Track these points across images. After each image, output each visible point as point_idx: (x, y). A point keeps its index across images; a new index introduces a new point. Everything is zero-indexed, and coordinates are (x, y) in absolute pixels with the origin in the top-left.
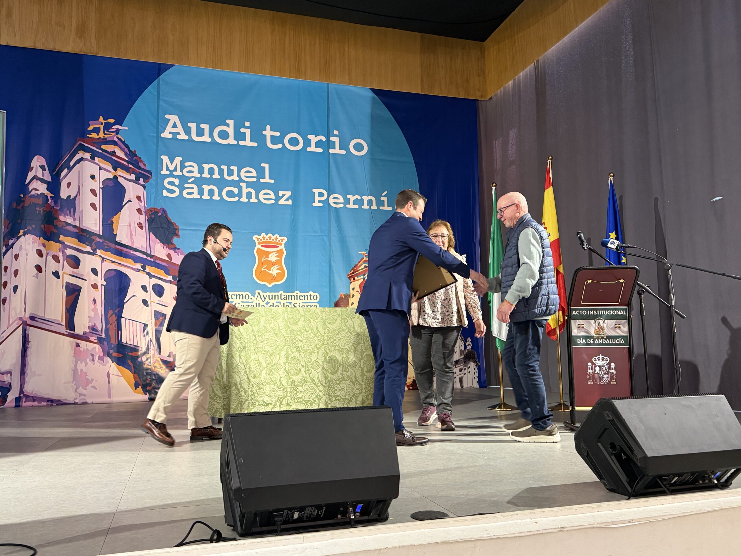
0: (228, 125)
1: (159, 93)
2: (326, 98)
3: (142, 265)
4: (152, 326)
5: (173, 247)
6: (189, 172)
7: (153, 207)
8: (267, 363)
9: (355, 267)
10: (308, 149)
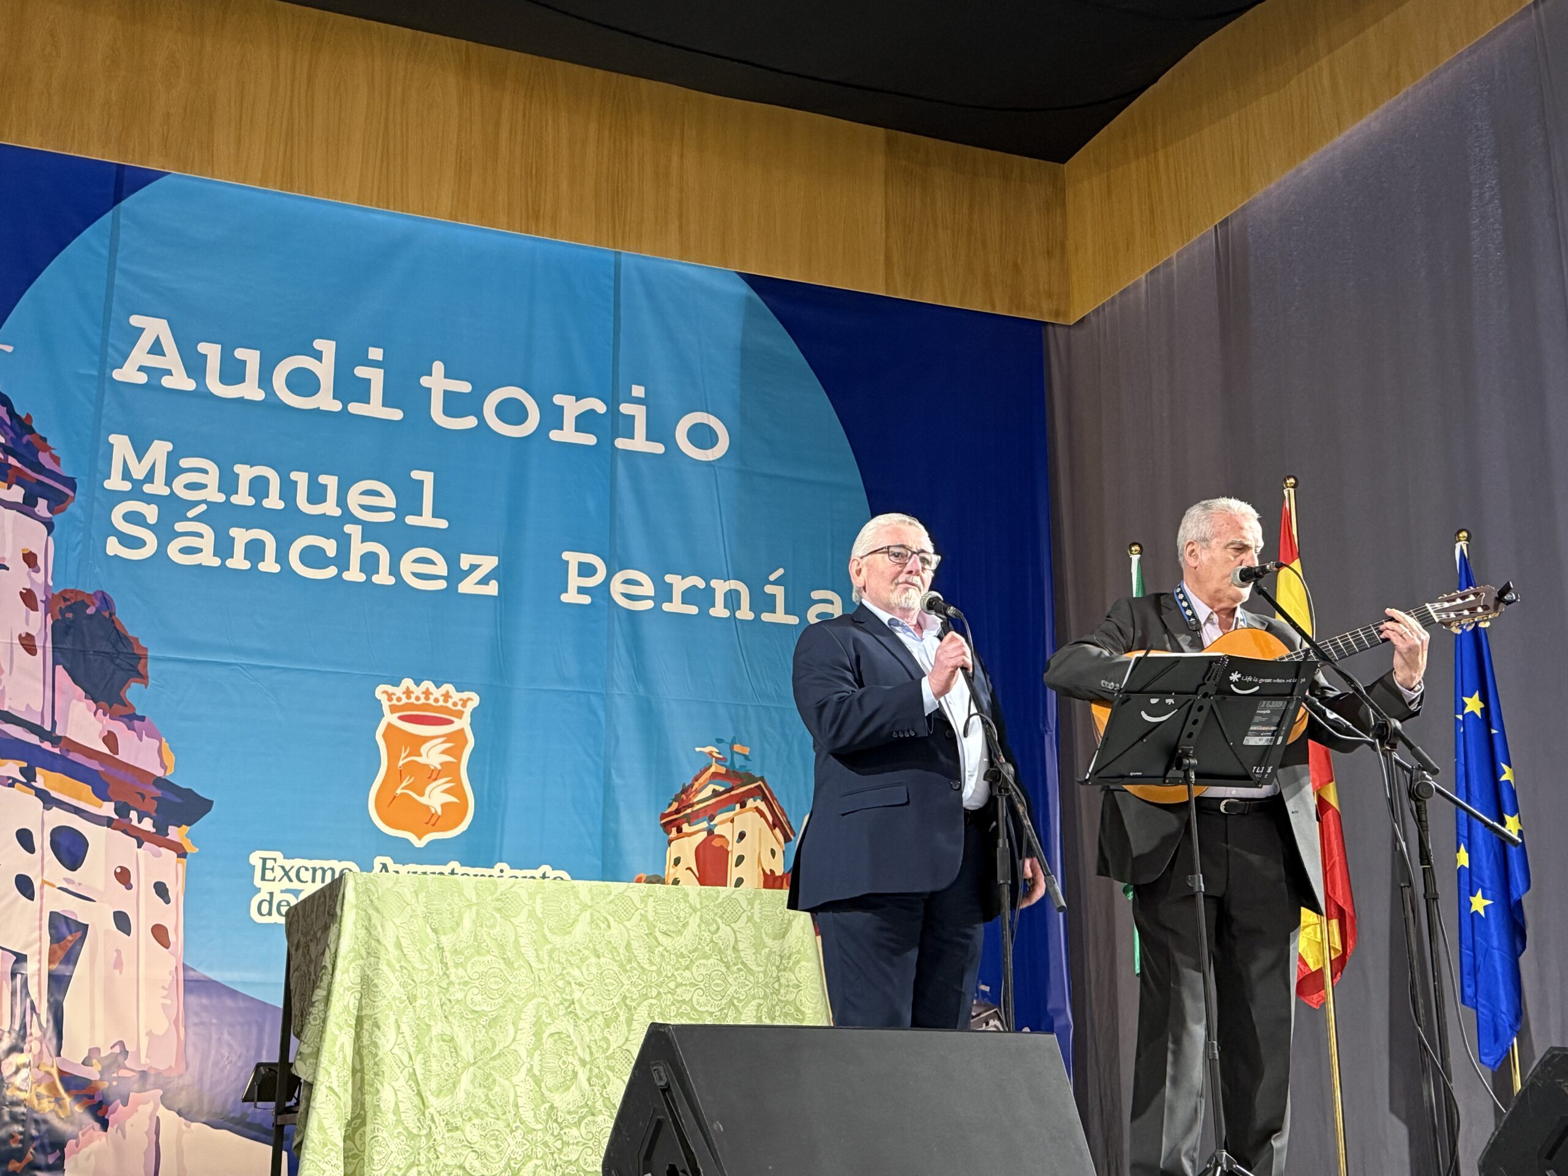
0: (318, 356)
1: (116, 251)
2: (611, 293)
3: (25, 765)
4: (40, 961)
5: (128, 712)
6: (191, 486)
7: (71, 587)
8: (479, 1047)
9: (683, 792)
10: (555, 435)
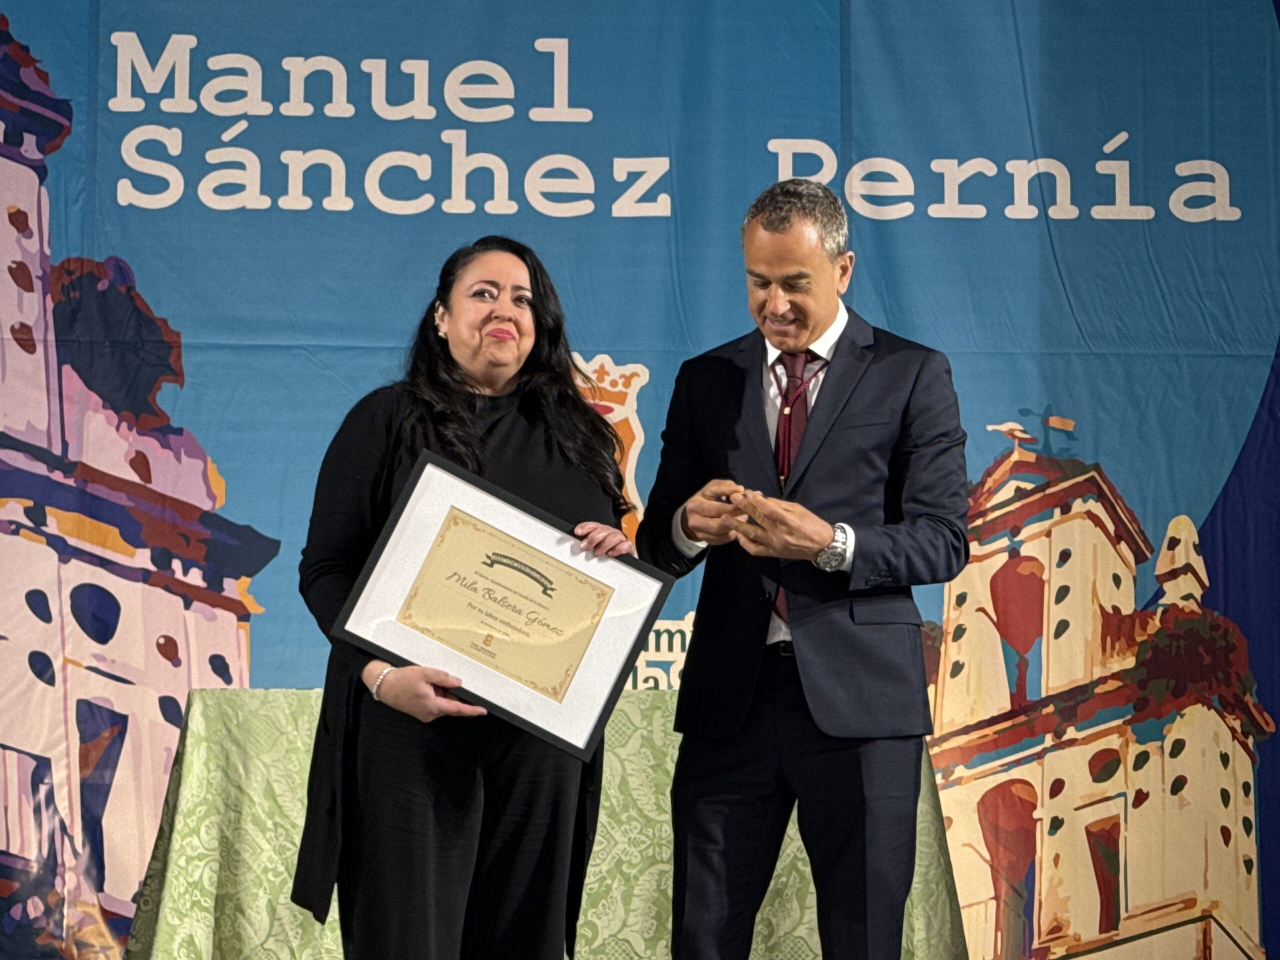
3: (30, 503)
4: (68, 766)
5: (157, 422)
6: (225, 96)
7: (75, 255)
